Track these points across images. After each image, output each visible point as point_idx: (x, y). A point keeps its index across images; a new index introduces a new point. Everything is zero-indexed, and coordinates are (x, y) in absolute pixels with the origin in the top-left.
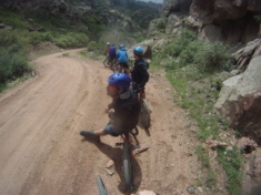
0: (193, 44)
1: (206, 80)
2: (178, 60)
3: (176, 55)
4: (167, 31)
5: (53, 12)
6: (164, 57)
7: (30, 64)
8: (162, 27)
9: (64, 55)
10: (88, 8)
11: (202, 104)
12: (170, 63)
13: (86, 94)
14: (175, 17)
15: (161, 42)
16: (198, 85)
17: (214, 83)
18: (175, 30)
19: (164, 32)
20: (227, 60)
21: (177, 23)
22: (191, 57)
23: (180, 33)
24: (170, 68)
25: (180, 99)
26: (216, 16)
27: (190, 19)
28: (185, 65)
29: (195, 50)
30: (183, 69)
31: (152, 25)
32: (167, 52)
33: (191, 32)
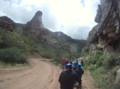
0: (101, 57)
1: (109, 72)
2: (95, 66)
3: (94, 63)
4: (90, 52)
5: (42, 41)
6: (89, 65)
7: (28, 60)
8: (87, 51)
9: (43, 61)
10: (56, 42)
11: (108, 84)
12: (92, 67)
13: (52, 80)
14: (93, 45)
15: (87, 58)
16: (105, 76)
17: (113, 73)
18: (93, 51)
19: (88, 53)
20: (117, 60)
21: (94, 48)
22: (101, 63)
23: (95, 52)
24: (92, 70)
25: (97, 84)
26: (109, 41)
27: (99, 45)
28: (99, 67)
29: (103, 59)
30: (98, 69)
31: (83, 50)
32: (90, 62)
33: (100, 51)
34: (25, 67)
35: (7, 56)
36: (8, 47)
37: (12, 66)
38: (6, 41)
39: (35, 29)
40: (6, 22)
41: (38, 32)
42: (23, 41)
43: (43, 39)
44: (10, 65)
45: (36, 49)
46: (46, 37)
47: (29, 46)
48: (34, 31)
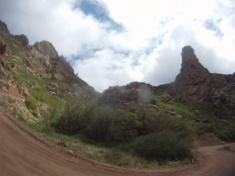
34: (186, 167)
36: (153, 131)
37: (160, 164)
38: (146, 122)
39: (196, 84)
40: (140, 90)
41: (203, 89)
42: (180, 116)
43: (216, 98)
44: (155, 163)
45: (209, 125)
46: (222, 92)
47: (193, 122)
48: (195, 89)
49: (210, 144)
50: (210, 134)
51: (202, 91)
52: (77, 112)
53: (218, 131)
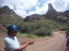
35: (40, 32)
38: (38, 25)
39: (53, 14)
40: (36, 16)
42: (48, 23)
45: (56, 26)
46: (60, 17)
47: (52, 25)
48: (52, 16)
49: (57, 31)
50: (57, 28)
51: (54, 16)
52: (18, 25)
53: (59, 28)
